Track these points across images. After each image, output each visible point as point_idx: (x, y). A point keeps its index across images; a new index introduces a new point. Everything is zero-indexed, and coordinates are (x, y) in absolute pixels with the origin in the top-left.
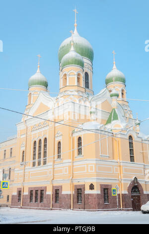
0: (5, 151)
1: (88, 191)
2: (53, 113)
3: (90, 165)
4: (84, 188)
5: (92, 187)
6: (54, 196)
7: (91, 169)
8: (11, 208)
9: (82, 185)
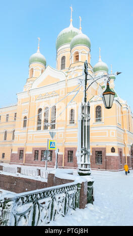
0: (8, 115)
1: (109, 153)
2: (66, 84)
3: (111, 131)
4: (105, 151)
5: (113, 150)
6: (67, 157)
7: (113, 134)
8: (10, 164)
9: (102, 148)
